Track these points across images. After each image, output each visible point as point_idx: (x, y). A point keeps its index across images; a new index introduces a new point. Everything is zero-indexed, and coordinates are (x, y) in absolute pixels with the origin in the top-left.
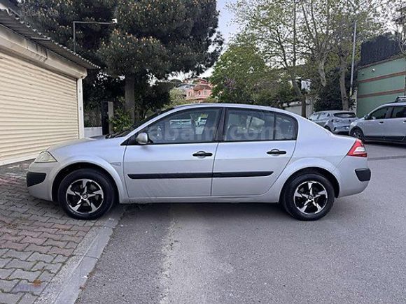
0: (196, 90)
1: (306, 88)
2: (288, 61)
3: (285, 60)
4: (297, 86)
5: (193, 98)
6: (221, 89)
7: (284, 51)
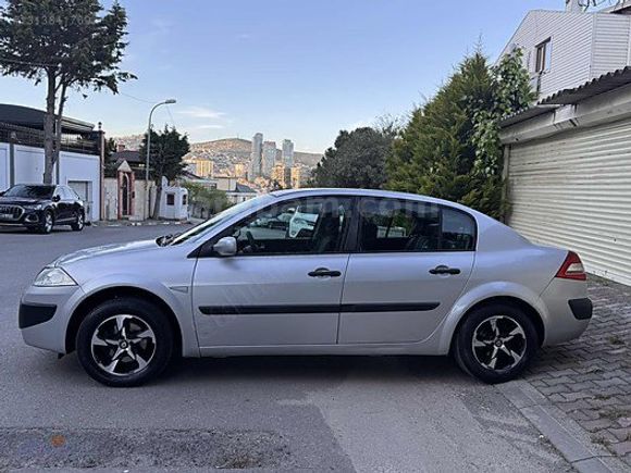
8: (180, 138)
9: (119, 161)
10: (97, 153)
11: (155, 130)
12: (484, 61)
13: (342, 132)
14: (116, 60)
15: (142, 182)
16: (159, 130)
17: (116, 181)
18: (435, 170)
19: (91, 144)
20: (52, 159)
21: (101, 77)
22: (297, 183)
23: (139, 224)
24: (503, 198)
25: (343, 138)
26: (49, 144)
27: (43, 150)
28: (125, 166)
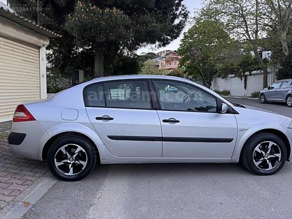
0: (167, 62)
1: (267, 58)
2: (250, 33)
3: (247, 31)
4: (259, 55)
5: (165, 68)
6: (188, 60)
7: (246, 23)
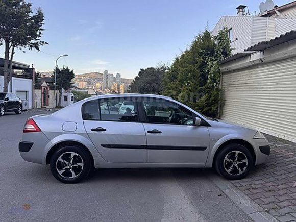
8: (70, 71)
9: (42, 82)
10: (31, 78)
11: (59, 68)
12: (210, 34)
13: (141, 70)
14: (39, 36)
15: (53, 91)
16: (61, 68)
17: (40, 90)
18: (188, 85)
19: (28, 74)
20: (8, 80)
21: (32, 43)
22: (123, 91)
23: (51, 110)
24: (220, 98)
25: (142, 72)
26: (6, 74)
27: (3, 77)
28: (44, 84)
